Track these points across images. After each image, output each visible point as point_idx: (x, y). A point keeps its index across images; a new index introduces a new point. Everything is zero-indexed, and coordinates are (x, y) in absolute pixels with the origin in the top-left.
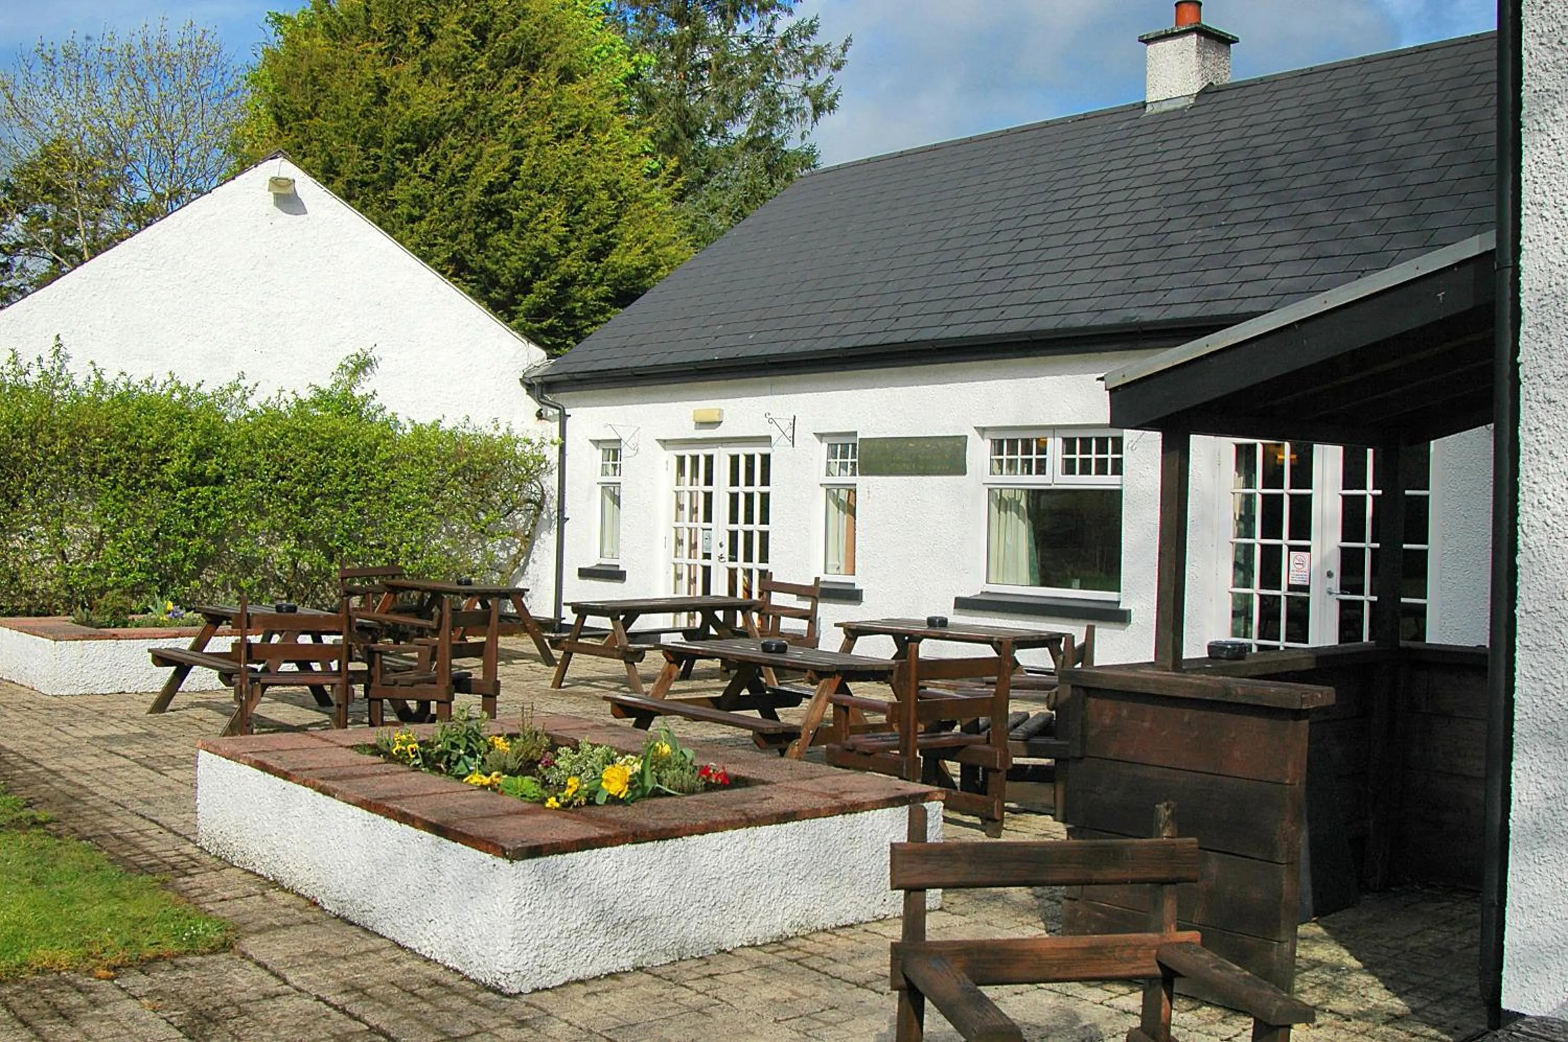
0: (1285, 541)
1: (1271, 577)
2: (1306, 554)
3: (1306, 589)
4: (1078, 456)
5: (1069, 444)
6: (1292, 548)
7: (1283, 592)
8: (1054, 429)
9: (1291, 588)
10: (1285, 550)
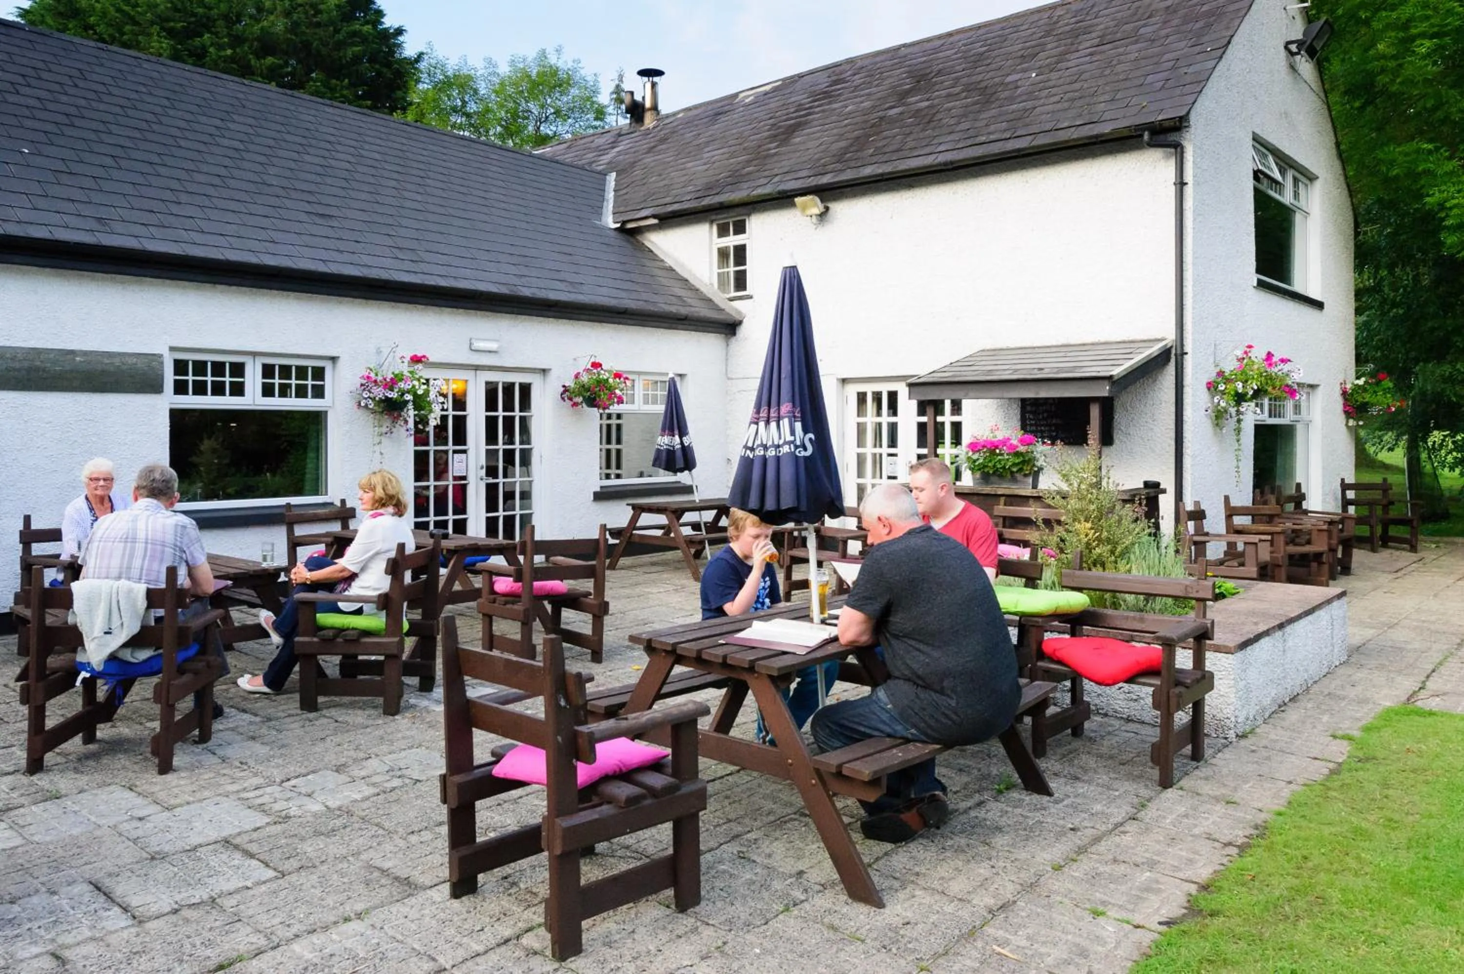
0: (451, 447)
1: (441, 472)
2: (463, 456)
3: (464, 478)
4: (277, 381)
5: (268, 371)
6: (455, 452)
7: (450, 483)
8: (254, 354)
9: (455, 478)
10: (450, 453)
